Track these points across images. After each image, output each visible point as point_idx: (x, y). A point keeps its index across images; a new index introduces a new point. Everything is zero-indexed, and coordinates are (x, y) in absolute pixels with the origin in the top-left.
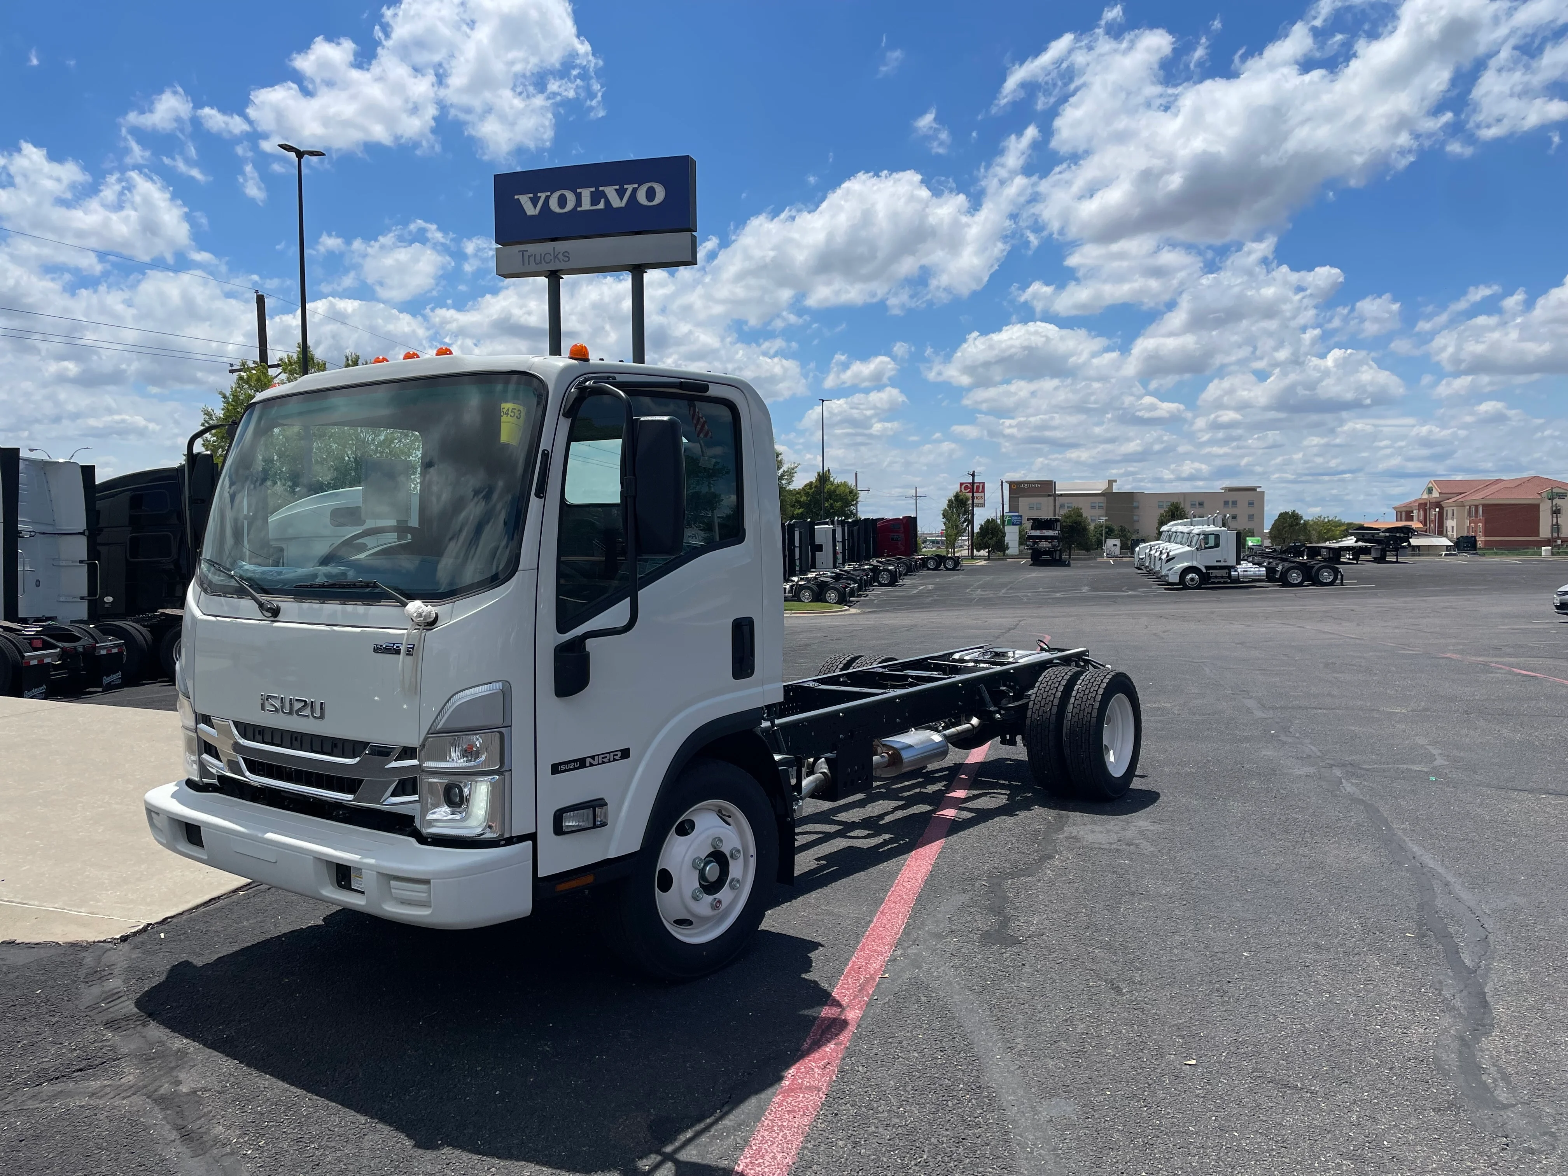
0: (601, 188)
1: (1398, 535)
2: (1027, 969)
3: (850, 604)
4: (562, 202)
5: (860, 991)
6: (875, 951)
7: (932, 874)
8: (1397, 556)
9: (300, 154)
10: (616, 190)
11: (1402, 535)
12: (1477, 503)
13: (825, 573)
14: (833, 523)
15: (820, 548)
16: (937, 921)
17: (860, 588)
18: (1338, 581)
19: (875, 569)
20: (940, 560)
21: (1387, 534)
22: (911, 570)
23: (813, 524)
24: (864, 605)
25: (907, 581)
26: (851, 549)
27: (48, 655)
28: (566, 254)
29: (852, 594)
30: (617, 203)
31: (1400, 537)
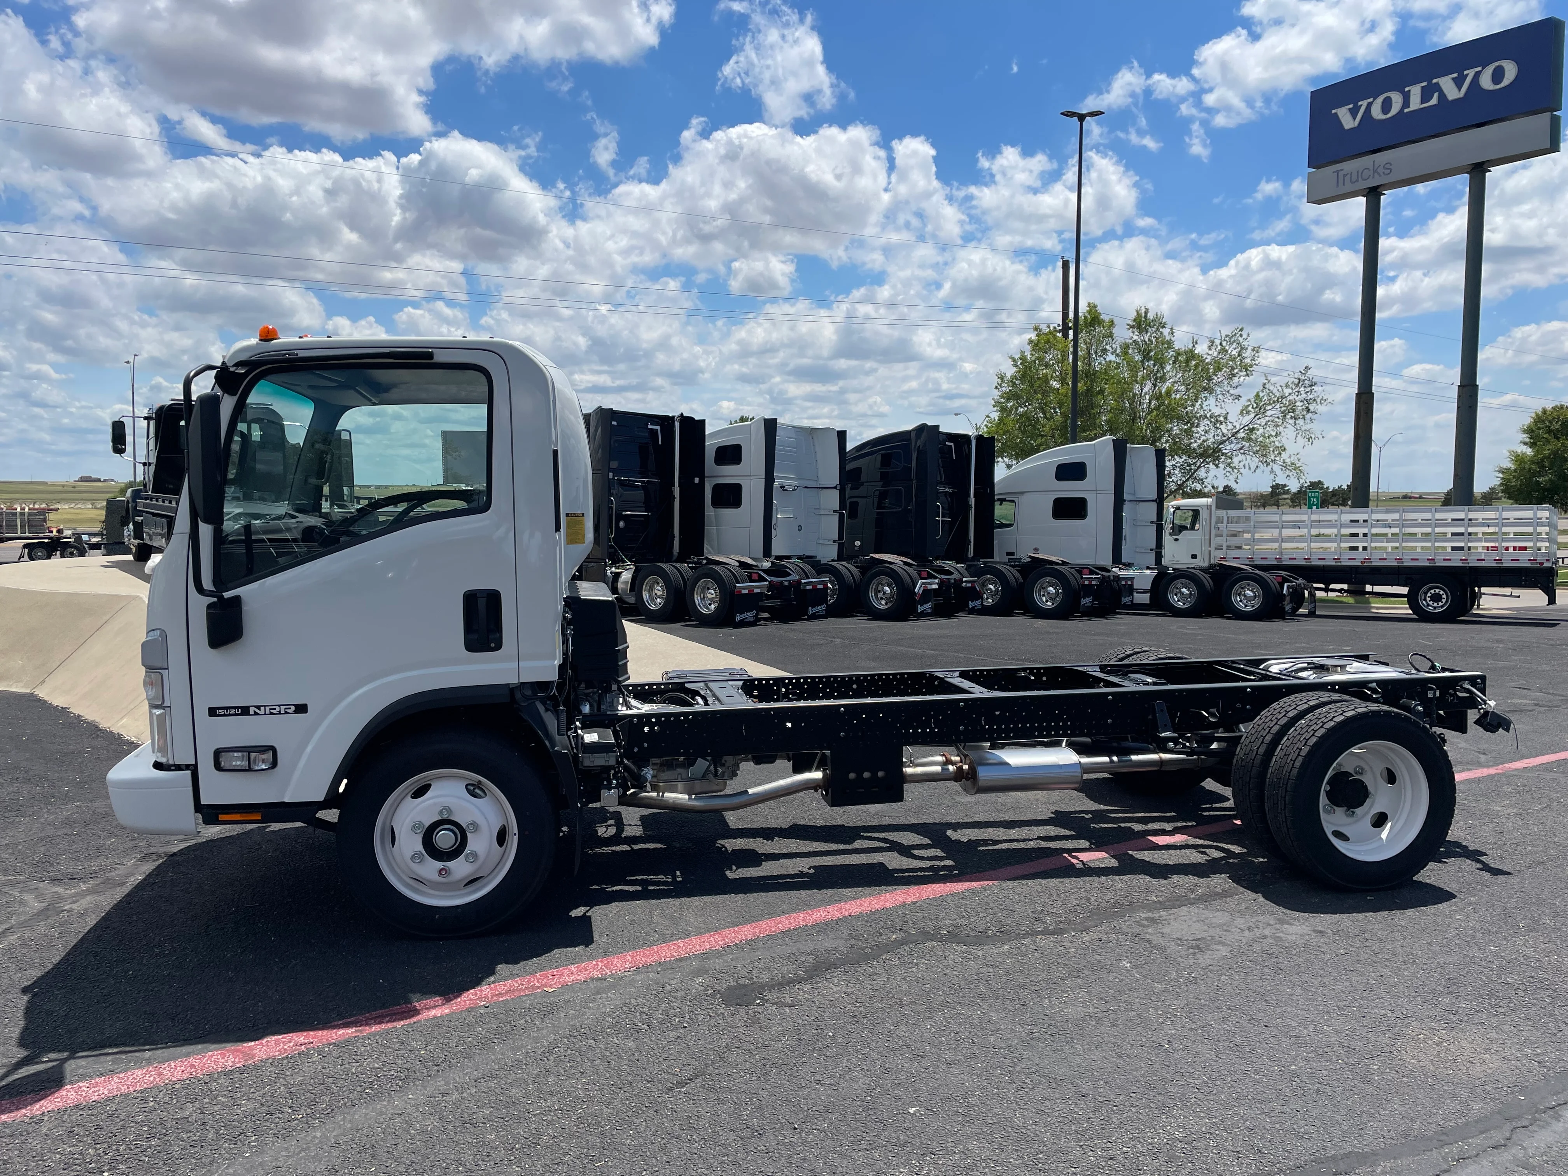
0: (1434, 81)
4: (1387, 106)
9: (1082, 118)
10: (1453, 79)
27: (757, 587)
28: (1387, 166)
30: (1454, 94)
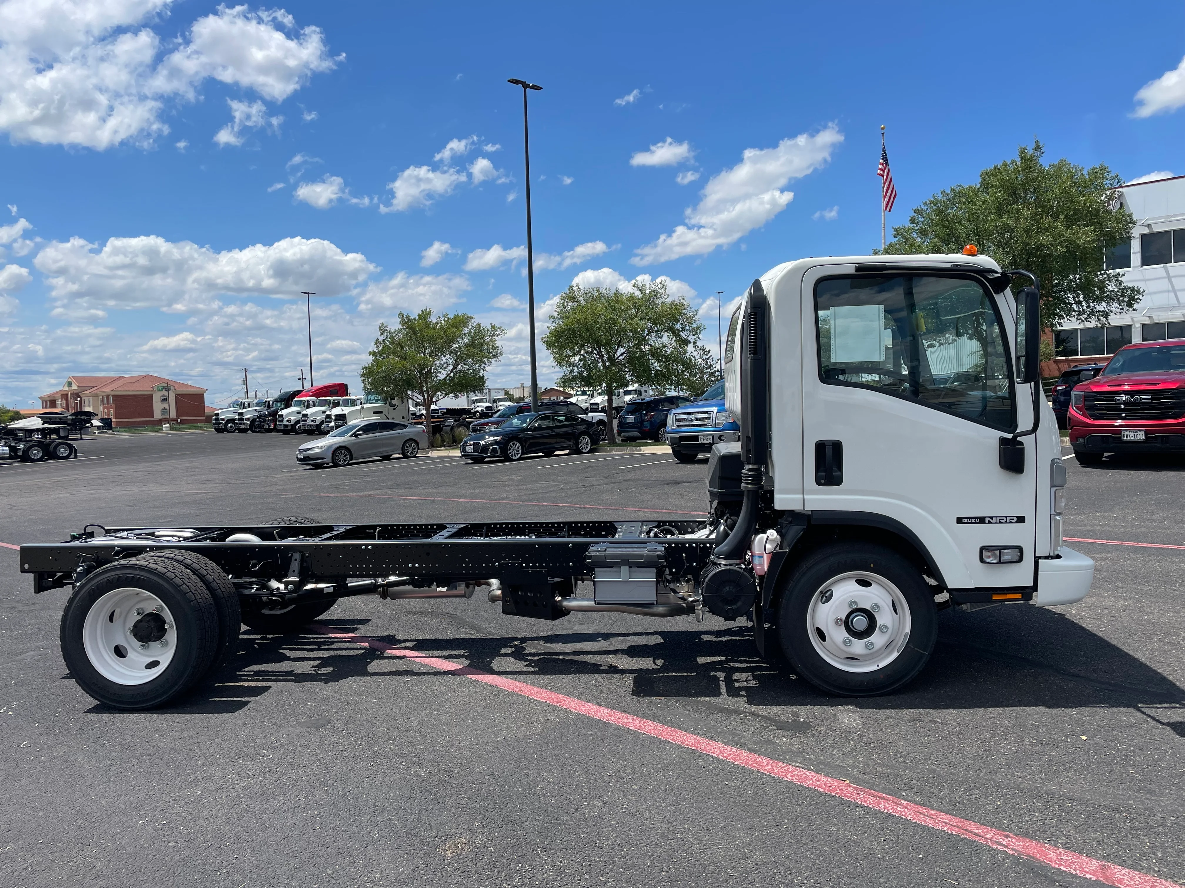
1: (82, 418)
8: (81, 434)
11: (86, 418)
12: (108, 394)
18: (73, 455)
21: (74, 417)
31: (84, 419)
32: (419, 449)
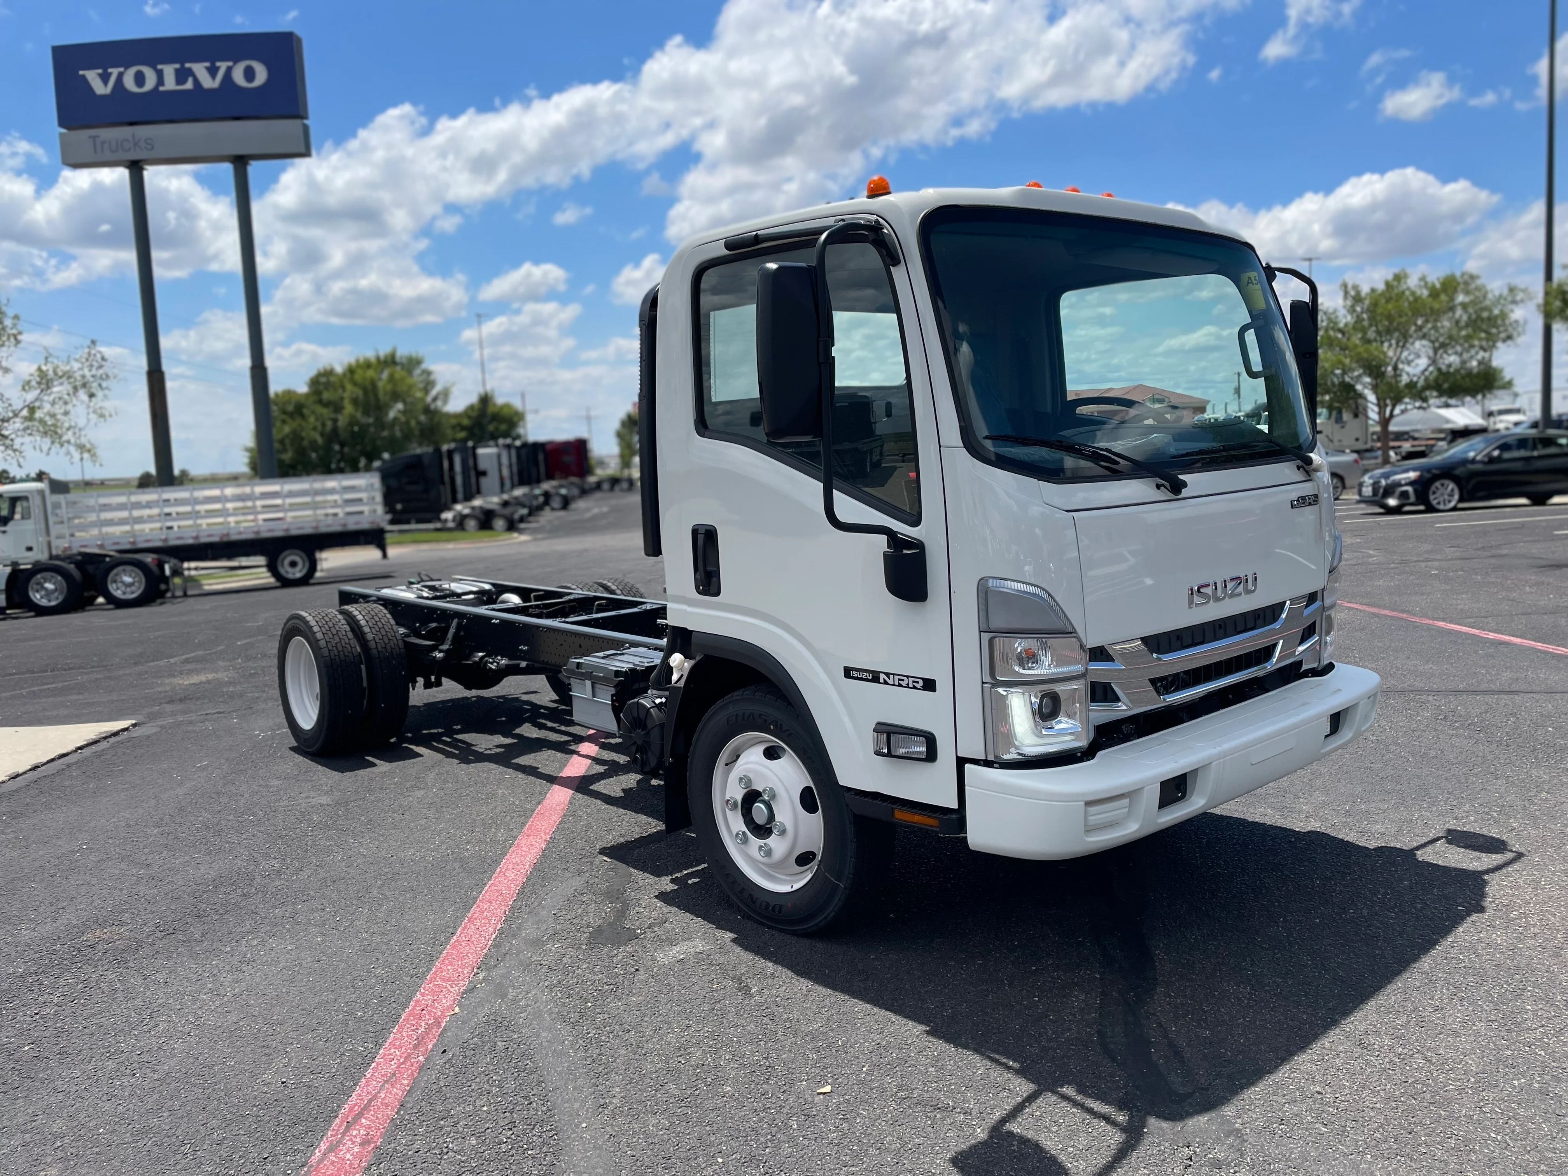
0: (187, 65)
2: (642, 976)
3: (520, 531)
4: (140, 79)
5: (416, 1047)
6: (449, 979)
7: (545, 855)
10: (206, 67)
13: (491, 500)
14: (497, 445)
15: (484, 473)
16: (537, 923)
17: (530, 514)
19: (547, 495)
20: (614, 481)
22: (584, 492)
23: (474, 448)
24: (533, 531)
25: (581, 504)
26: (520, 473)
28: (149, 141)
29: (522, 519)
30: (208, 83)
32: (1344, 487)
